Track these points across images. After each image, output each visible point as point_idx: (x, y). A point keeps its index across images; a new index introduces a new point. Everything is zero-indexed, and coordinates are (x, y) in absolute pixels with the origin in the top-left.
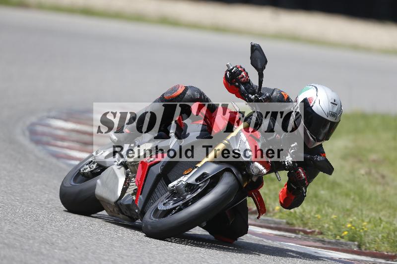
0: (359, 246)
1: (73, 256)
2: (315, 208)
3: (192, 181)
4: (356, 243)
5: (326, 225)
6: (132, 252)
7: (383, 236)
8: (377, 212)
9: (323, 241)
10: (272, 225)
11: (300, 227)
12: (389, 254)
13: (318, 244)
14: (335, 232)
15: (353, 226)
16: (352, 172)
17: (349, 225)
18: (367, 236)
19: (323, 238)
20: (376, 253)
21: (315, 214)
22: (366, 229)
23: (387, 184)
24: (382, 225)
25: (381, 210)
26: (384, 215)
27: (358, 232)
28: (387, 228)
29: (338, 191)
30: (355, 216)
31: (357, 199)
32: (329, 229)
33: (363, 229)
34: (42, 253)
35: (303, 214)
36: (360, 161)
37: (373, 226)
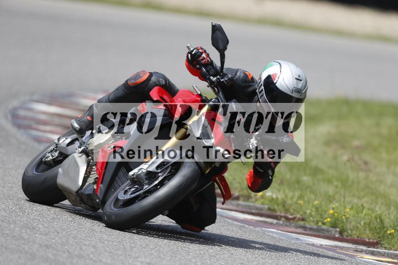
0: (341, 233)
1: (54, 241)
2: (297, 194)
3: (153, 168)
4: (338, 229)
5: (308, 212)
6: (113, 237)
7: (365, 223)
8: (359, 198)
9: (304, 228)
10: (254, 211)
11: (281, 212)
12: (371, 241)
13: (299, 230)
14: (318, 218)
15: (336, 212)
16: (335, 158)
17: (331, 212)
18: (348, 222)
19: (305, 224)
20: (357, 240)
21: (297, 200)
22: (348, 216)
23: (370, 171)
24: (364, 212)
25: (363, 197)
26: (366, 202)
27: (340, 219)
28: (369, 214)
29: (320, 177)
30: (337, 202)
31: (340, 185)
32: (311, 215)
33: (345, 216)
34: (23, 238)
35: (286, 200)
36: (343, 147)
37: (355, 212)
